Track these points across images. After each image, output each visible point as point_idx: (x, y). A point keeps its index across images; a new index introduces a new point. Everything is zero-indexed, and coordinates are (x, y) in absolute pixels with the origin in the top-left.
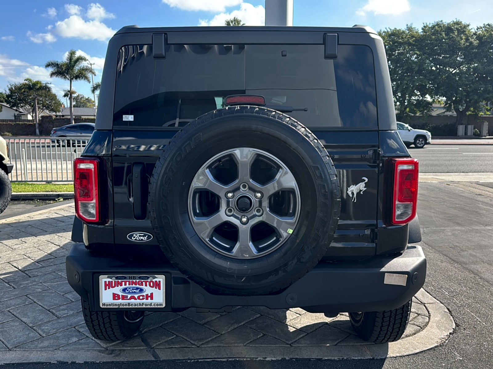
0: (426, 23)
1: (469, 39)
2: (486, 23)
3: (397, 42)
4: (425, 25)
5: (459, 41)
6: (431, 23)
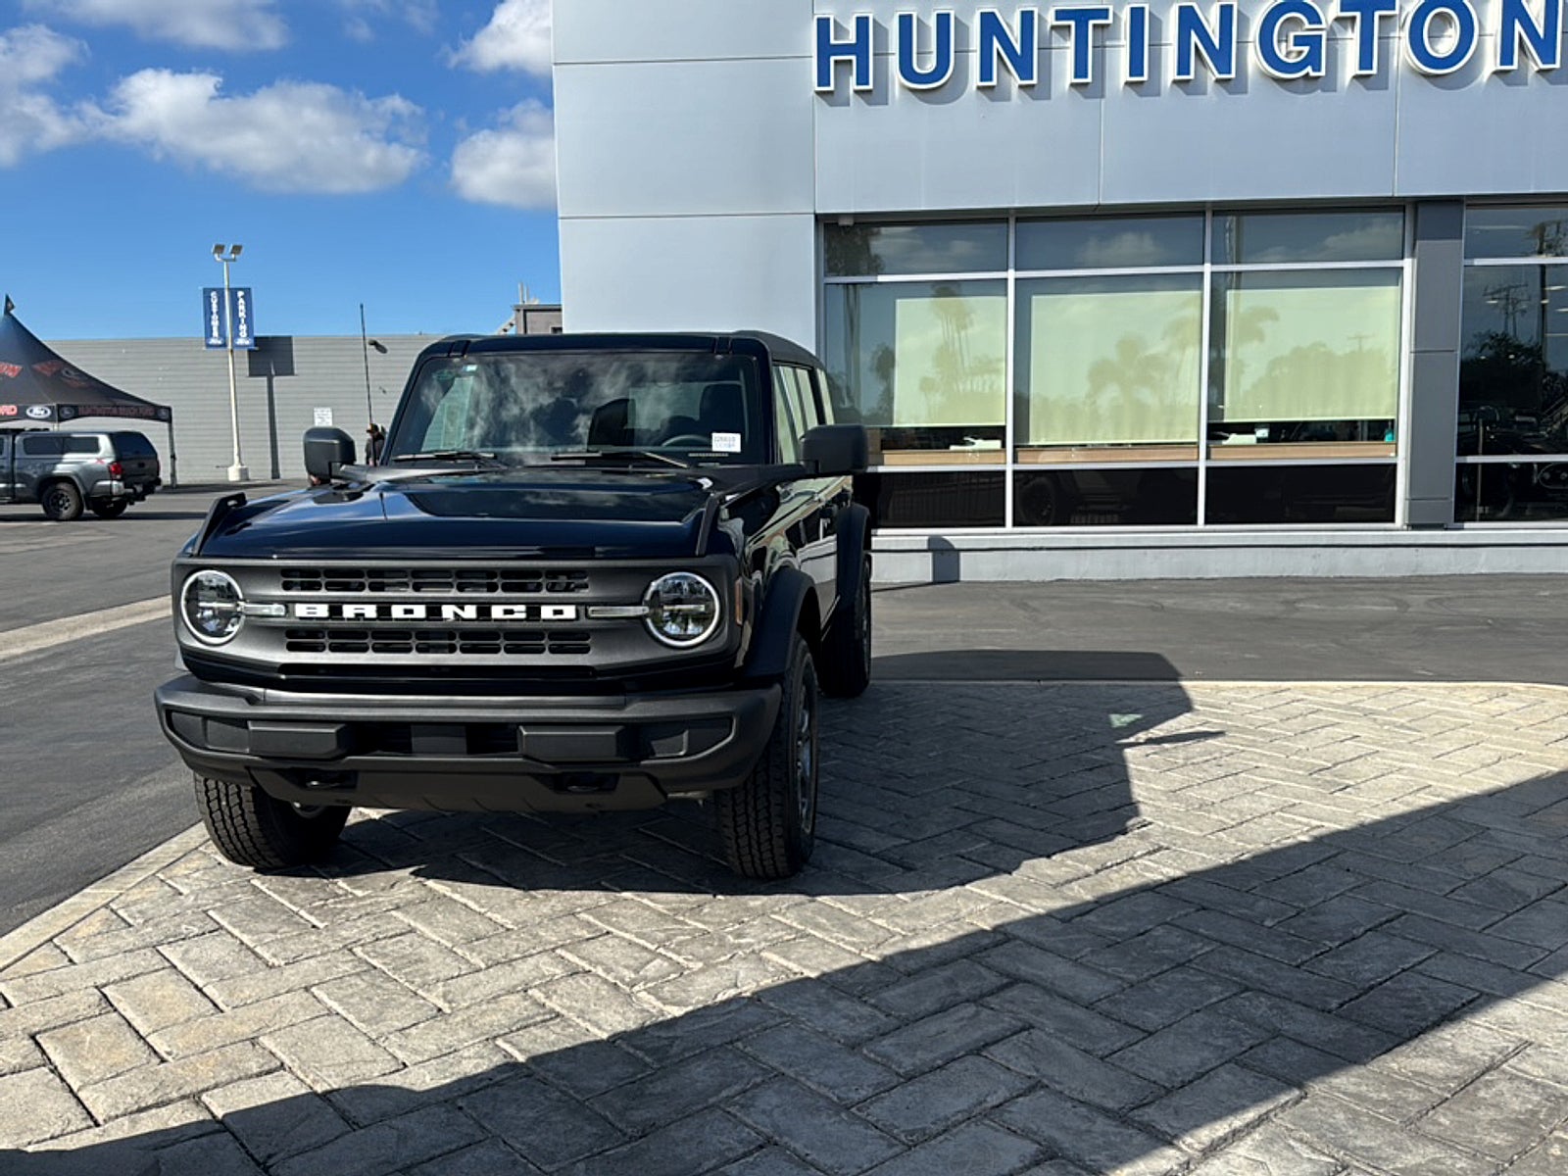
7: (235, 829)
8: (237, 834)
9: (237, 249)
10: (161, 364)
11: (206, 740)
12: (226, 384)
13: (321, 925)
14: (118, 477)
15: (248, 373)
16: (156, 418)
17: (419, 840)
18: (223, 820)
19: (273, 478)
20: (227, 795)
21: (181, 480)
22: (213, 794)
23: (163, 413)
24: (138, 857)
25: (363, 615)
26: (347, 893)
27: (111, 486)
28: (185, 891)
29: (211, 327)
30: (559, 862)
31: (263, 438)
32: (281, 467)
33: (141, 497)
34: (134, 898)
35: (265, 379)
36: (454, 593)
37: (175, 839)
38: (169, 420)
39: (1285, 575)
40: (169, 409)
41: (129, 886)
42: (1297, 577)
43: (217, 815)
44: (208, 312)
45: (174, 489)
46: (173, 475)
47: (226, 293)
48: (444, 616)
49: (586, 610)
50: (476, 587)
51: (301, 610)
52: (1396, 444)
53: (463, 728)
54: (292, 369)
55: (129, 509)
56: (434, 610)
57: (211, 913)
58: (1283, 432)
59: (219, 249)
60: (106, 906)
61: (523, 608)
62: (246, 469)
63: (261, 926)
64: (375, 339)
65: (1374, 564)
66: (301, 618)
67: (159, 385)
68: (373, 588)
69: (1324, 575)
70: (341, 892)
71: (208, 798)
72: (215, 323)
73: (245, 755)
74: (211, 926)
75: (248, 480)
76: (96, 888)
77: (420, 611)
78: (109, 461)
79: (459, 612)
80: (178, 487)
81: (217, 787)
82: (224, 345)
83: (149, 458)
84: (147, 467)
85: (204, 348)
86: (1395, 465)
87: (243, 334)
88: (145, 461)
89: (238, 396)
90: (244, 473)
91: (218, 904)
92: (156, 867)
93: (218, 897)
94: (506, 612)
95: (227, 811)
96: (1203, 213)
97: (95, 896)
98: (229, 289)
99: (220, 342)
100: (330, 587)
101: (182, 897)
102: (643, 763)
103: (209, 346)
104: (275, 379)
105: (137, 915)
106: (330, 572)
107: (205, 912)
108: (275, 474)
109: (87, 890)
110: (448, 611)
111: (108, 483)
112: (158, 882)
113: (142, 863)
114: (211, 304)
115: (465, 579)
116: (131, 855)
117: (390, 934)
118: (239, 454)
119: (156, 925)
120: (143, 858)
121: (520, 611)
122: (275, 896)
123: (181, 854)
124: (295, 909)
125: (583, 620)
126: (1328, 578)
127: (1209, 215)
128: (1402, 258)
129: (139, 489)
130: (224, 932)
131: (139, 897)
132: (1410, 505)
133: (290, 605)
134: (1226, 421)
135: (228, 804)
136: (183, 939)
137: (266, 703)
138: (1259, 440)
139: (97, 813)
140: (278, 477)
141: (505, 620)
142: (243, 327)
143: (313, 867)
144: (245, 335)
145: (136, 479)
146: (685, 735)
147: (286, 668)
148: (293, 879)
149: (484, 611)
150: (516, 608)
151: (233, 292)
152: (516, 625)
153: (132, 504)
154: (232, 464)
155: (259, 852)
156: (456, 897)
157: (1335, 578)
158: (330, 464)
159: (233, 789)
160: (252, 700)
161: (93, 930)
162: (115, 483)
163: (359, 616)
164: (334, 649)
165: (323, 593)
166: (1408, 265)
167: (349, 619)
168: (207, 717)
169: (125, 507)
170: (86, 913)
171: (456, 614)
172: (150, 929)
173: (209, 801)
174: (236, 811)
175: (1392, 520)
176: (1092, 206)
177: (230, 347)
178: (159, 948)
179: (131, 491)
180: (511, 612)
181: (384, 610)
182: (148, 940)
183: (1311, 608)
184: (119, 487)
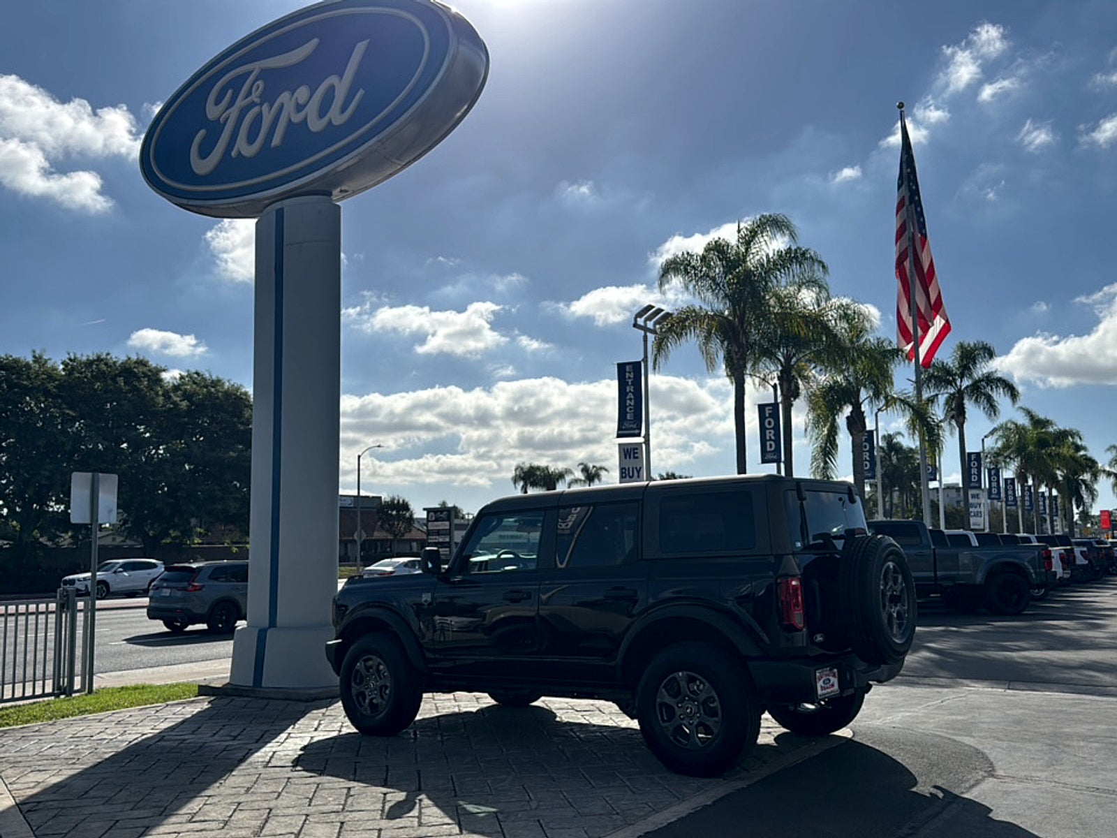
0: (75, 354)
1: (170, 397)
2: (193, 370)
3: (16, 385)
4: (72, 357)
5: (152, 399)
6: (85, 354)
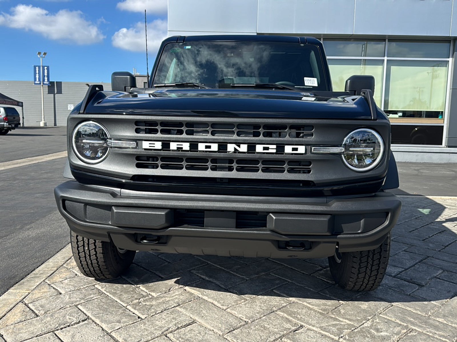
7: (91, 261)
8: (92, 264)
9: (45, 54)
10: (20, 89)
11: (86, 217)
12: (40, 96)
13: (143, 317)
14: (7, 121)
15: (47, 92)
16: (18, 105)
17: (169, 262)
18: (85, 257)
19: (55, 126)
20: (88, 244)
21: (25, 126)
22: (81, 244)
23: (20, 104)
24: (34, 270)
25: (182, 148)
26: (148, 295)
27: (4, 124)
28: (63, 292)
29: (36, 78)
30: (244, 277)
31: (52, 113)
32: (57, 122)
33: (14, 128)
34: (37, 296)
35: (53, 95)
36: (235, 137)
37: (50, 260)
38: (22, 106)
39: (407, 161)
40: (22, 103)
41: (33, 288)
42: (411, 162)
43: (82, 254)
44: (35, 74)
45: (24, 128)
46: (23, 123)
47: (41, 67)
48: (228, 150)
49: (311, 149)
50: (247, 134)
51: (146, 145)
52: (444, 119)
53: (235, 213)
54: (61, 92)
55: (9, 132)
56: (223, 147)
57: (79, 307)
58: (406, 114)
59: (39, 53)
60: (22, 301)
61: (274, 146)
62: (46, 123)
63: (111, 318)
64: (88, 83)
65: (436, 159)
66: (145, 149)
67: (19, 95)
68: (188, 133)
69: (419, 162)
70: (144, 294)
71: (78, 245)
72: (37, 76)
73: (109, 226)
74: (82, 317)
75: (46, 126)
76: (15, 289)
77: (215, 147)
78: (4, 116)
79: (237, 148)
80: (24, 127)
81: (83, 240)
82: (40, 84)
83: (16, 116)
84: (16, 119)
85: (34, 84)
86: (443, 126)
87: (46, 80)
88: (15, 117)
89: (44, 100)
90: (45, 124)
91: (82, 301)
92: (44, 276)
93: (81, 296)
94: (265, 149)
95: (88, 252)
96: (385, 40)
97: (15, 295)
98: (42, 66)
99: (39, 83)
100: (163, 132)
101: (62, 296)
102: (338, 236)
103: (35, 84)
104: (56, 95)
105: (40, 308)
106: (163, 123)
107: (76, 306)
108: (55, 125)
109: (10, 290)
110: (231, 148)
111: (3, 123)
112: (47, 286)
113: (37, 274)
114: (36, 71)
115: (242, 129)
116: (31, 268)
117: (184, 324)
118: (44, 118)
119: (52, 316)
120: (37, 270)
121: (273, 149)
122: (112, 296)
123: (55, 269)
124: (125, 305)
125: (309, 154)
126: (421, 163)
127: (387, 41)
128: (449, 58)
129: (13, 126)
130: (90, 321)
131: (39, 295)
132: (448, 139)
133: (139, 142)
134: (389, 110)
135: (89, 249)
136: (69, 326)
137: (121, 197)
138: (400, 116)
139: (10, 243)
140: (56, 125)
141: (264, 153)
142: (46, 78)
143: (124, 277)
144: (47, 81)
145: (13, 122)
146: (362, 221)
147: (135, 177)
148: (117, 285)
149: (252, 147)
150: (270, 146)
151: (43, 67)
152: (271, 156)
153: (11, 130)
154: (42, 121)
155: (102, 272)
156: (205, 298)
157: (423, 163)
158: (125, 87)
159: (92, 241)
160: (114, 195)
161: (17, 319)
162: (5, 123)
163: (179, 149)
164: (163, 167)
165: (159, 135)
166: (450, 60)
167: (173, 150)
168: (87, 204)
169: (8, 132)
170: (12, 306)
171: (235, 149)
172: (49, 319)
173: (78, 247)
174: (93, 252)
175: (441, 144)
176: (350, 35)
177: (42, 84)
178: (56, 332)
179: (10, 126)
180: (267, 149)
181: (194, 146)
182: (49, 327)
183: (426, 172)
184: (7, 125)
